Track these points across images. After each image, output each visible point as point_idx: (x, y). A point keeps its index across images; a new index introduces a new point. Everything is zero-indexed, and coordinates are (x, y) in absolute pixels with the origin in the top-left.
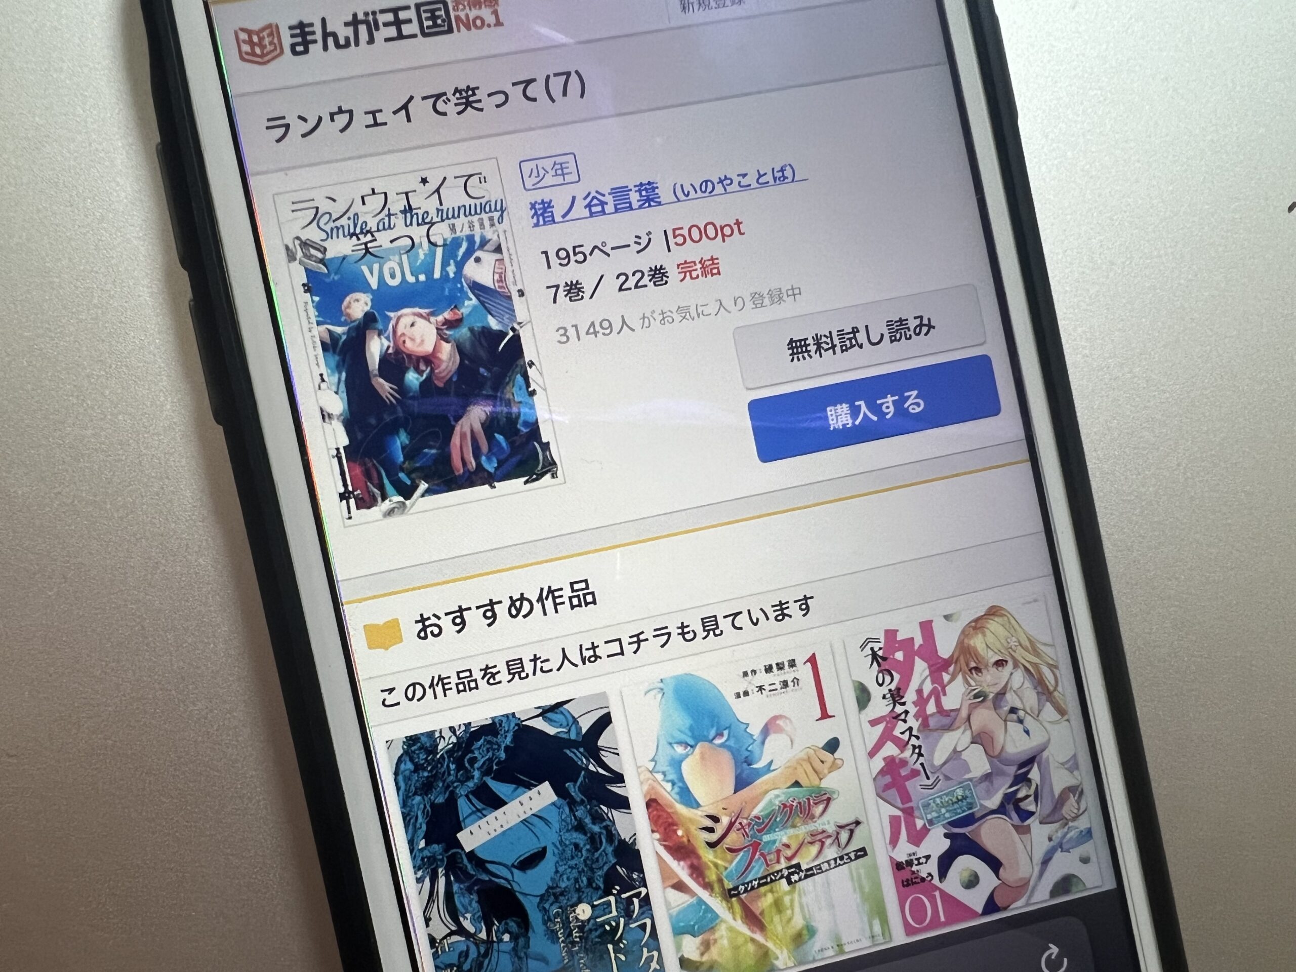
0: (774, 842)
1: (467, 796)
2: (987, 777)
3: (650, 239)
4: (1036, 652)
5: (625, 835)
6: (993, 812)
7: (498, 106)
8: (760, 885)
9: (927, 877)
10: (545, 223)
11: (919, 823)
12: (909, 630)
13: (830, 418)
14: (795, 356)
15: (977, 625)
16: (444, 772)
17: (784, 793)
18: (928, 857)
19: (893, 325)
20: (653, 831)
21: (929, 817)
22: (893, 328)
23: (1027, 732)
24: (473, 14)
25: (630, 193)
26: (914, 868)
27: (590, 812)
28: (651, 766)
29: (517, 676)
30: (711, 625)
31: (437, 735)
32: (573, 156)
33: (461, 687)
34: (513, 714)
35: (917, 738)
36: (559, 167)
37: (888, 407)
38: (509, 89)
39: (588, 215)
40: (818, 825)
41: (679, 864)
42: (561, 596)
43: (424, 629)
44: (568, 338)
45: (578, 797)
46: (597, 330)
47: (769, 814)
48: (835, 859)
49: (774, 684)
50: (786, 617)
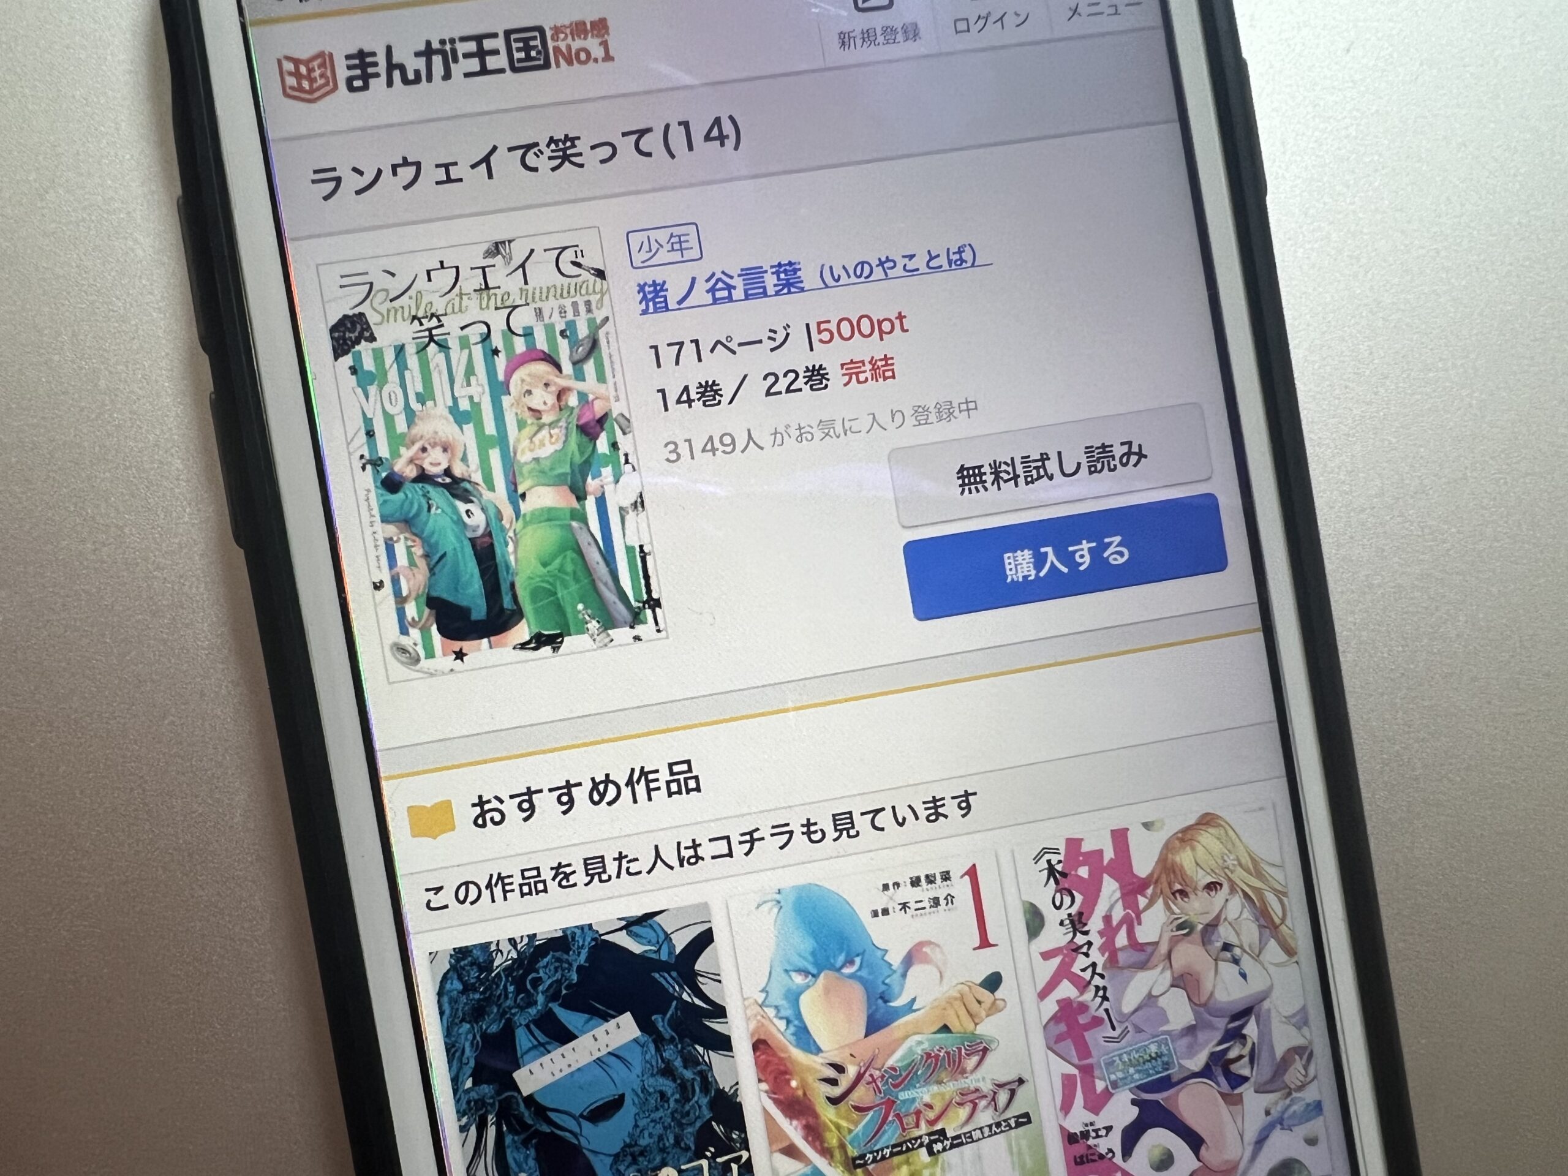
0: (914, 1100)
1: (527, 1026)
2: (1190, 1030)
3: (788, 334)
4: (1259, 874)
5: (725, 1084)
6: (1195, 1075)
7: (603, 162)
8: (892, 1154)
9: (1107, 1154)
10: (656, 311)
11: (1100, 1086)
12: (1098, 841)
13: (1008, 567)
14: (967, 488)
15: (1185, 837)
16: (500, 995)
17: (928, 1040)
18: (1109, 1129)
19: (1093, 452)
20: (760, 1081)
21: (1113, 1077)
22: (1094, 456)
23: (1244, 976)
24: (577, 44)
25: (765, 275)
26: (1091, 1142)
27: (681, 1052)
28: (761, 998)
29: (596, 878)
30: (844, 824)
31: (493, 947)
32: (694, 226)
33: (526, 889)
34: (590, 925)
35: (1102, 976)
36: (677, 239)
37: (1082, 556)
38: (618, 141)
39: (711, 302)
40: (970, 1082)
41: (791, 1124)
42: (657, 780)
43: (483, 814)
44: (679, 456)
45: (667, 1032)
46: (716, 446)
47: (909, 1065)
48: (990, 1126)
49: (921, 901)
50: (941, 818)
